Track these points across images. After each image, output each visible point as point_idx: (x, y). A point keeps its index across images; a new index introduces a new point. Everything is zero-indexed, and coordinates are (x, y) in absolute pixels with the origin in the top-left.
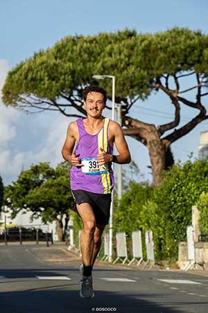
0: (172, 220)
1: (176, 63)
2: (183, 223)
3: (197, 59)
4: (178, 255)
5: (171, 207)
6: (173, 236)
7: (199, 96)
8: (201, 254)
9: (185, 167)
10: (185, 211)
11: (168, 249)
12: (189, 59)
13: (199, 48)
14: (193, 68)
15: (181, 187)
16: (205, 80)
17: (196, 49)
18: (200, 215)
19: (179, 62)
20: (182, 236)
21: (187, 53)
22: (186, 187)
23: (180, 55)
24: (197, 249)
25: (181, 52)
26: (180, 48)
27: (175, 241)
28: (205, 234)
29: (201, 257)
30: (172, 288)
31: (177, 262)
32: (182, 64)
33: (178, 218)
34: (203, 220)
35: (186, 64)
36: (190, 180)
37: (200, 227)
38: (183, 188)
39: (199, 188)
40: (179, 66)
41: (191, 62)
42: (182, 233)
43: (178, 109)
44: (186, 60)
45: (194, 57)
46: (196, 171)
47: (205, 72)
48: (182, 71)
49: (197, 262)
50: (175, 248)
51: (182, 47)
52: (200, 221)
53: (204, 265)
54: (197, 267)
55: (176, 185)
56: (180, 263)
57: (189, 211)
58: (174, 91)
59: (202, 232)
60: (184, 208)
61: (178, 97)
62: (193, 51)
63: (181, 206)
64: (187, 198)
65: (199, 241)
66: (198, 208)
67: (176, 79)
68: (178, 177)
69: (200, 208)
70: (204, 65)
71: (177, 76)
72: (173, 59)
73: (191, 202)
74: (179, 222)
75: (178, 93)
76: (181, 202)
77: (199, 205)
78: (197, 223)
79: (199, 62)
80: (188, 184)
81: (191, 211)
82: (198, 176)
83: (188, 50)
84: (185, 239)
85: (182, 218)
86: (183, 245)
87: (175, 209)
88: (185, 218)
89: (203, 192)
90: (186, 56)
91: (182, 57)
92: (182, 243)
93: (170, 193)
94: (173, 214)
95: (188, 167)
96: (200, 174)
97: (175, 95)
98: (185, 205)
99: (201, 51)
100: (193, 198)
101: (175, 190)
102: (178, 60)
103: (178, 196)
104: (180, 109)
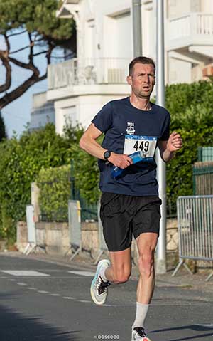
0: (9, 198)
1: (7, 21)
2: (21, 201)
3: (28, 16)
4: (16, 236)
5: (8, 184)
6: (10, 215)
7: (31, 56)
8: (42, 236)
9: (21, 140)
10: (23, 188)
11: (5, 229)
12: (20, 16)
13: (32, 5)
14: (24, 25)
15: (19, 162)
16: (38, 38)
17: (29, 5)
18: (41, 193)
19: (10, 20)
20: (20, 215)
21: (18, 10)
22: (23, 162)
23: (10, 12)
24: (38, 231)
25: (11, 9)
26: (11, 5)
27: (13, 220)
28: (45, 213)
29: (42, 239)
30: (19, 284)
31: (16, 244)
32: (13, 22)
33: (16, 196)
34: (44, 199)
35: (17, 22)
36: (27, 154)
37: (40, 206)
38: (21, 163)
39: (37, 162)
40: (10, 24)
41: (23, 20)
42: (20, 212)
43: (9, 71)
44: (17, 17)
45: (26, 14)
46: (34, 144)
47: (38, 30)
48: (13, 30)
49: (38, 244)
50: (13, 228)
51: (13, 3)
52: (40, 199)
53: (47, 248)
54: (38, 250)
55: (12, 160)
56: (18, 244)
57: (28, 187)
58: (5, 52)
59: (42, 211)
60: (22, 185)
61: (9, 58)
62: (25, 7)
63: (18, 182)
64: (24, 173)
65: (39, 221)
66: (38, 185)
67: (6, 38)
68: (14, 151)
69: (41, 185)
70: (37, 23)
71: (8, 34)
72: (3, 17)
73: (29, 178)
74: (17, 200)
75: (9, 53)
76: (18, 178)
77: (38, 182)
78: (37, 201)
79: (31, 19)
80: (25, 159)
81: (30, 188)
82: (36, 150)
83: (20, 6)
84: (24, 218)
85: (20, 196)
86: (22, 225)
87: (12, 186)
88: (23, 196)
89: (43, 167)
90: (17, 13)
91: (13, 15)
92: (20, 223)
93: (6, 168)
94: (10, 192)
95: (25, 140)
96: (39, 147)
97: (5, 56)
98: (23, 182)
99: (34, 7)
100: (32, 173)
101: (11, 165)
102: (9, 17)
103: (15, 171)
104: (11, 70)
